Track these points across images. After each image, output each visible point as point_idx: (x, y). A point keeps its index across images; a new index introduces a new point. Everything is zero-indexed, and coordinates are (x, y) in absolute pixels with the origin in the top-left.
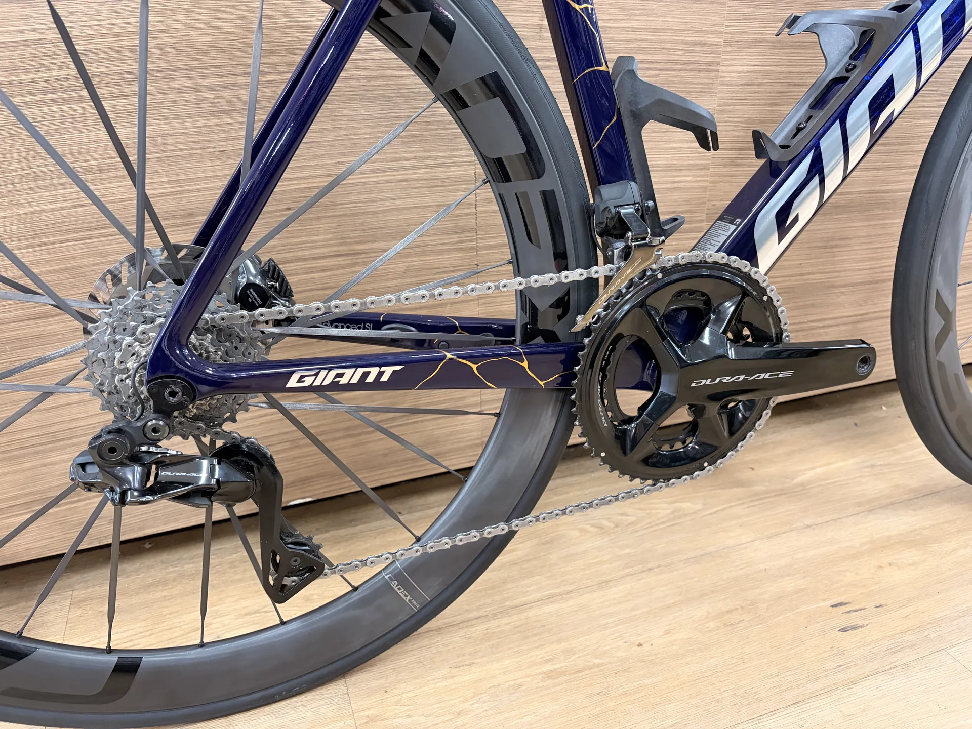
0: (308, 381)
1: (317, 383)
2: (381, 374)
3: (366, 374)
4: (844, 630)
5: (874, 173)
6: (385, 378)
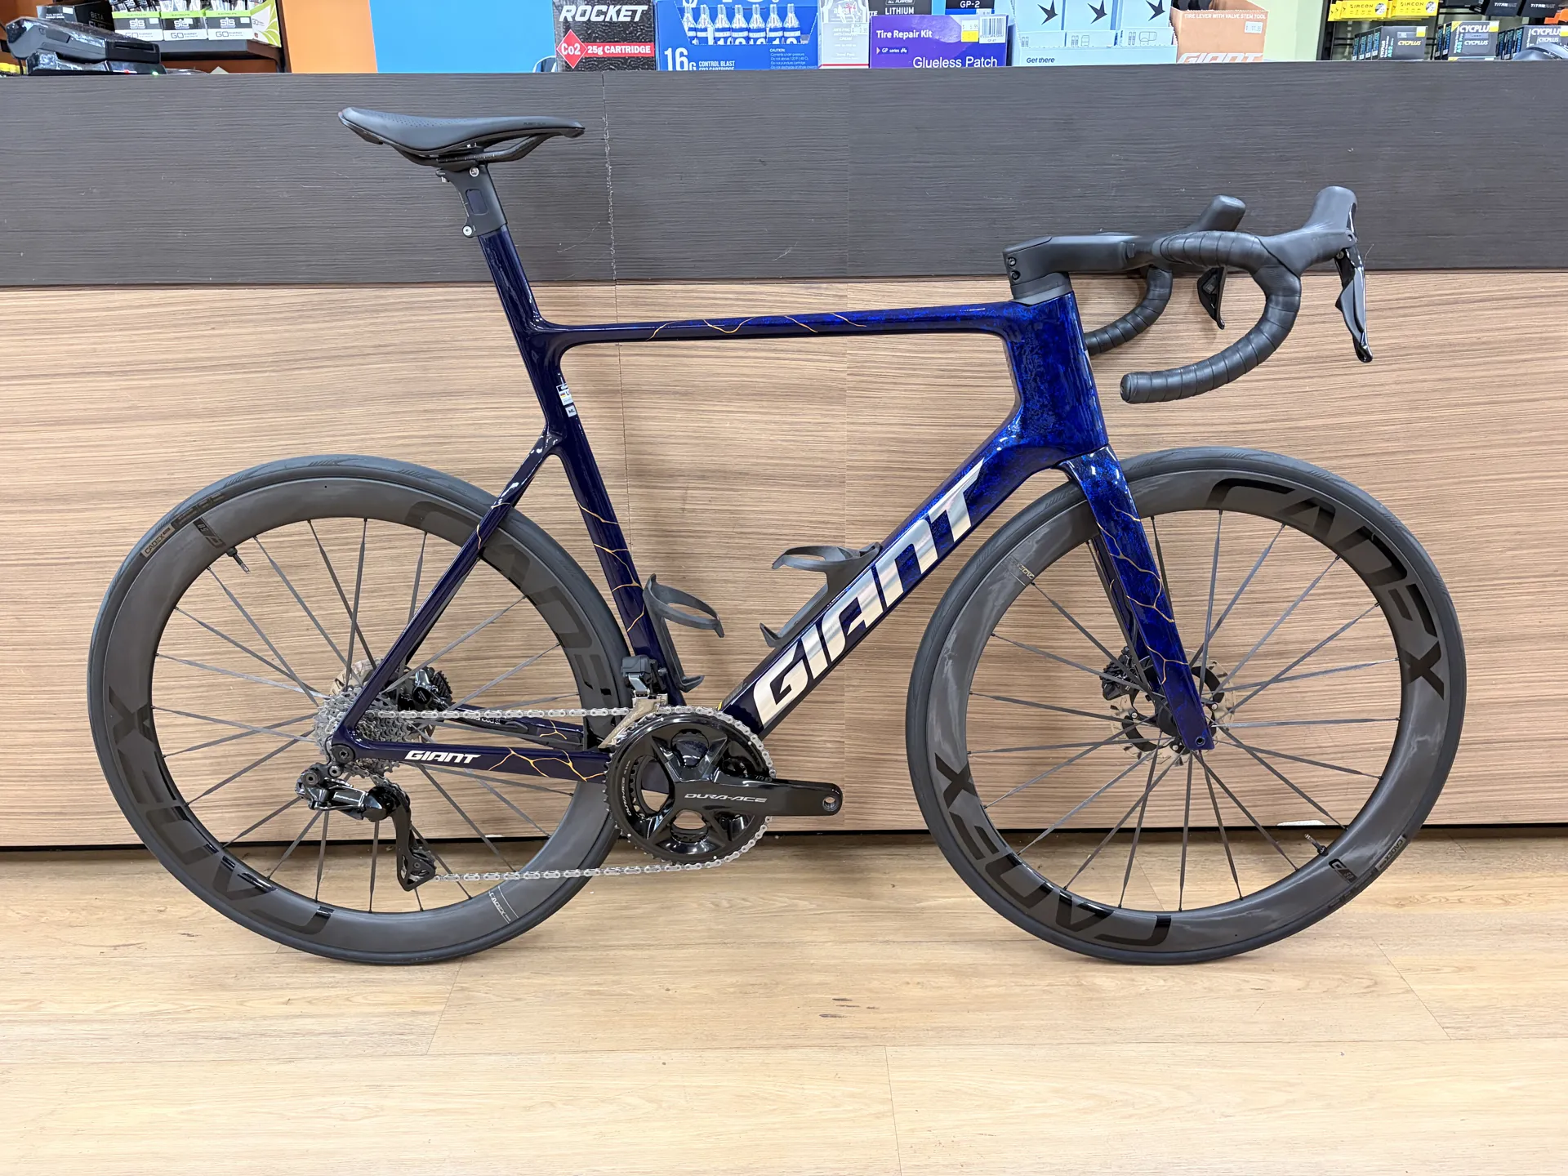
0: (418, 757)
1: (424, 759)
2: (465, 758)
3: (455, 758)
4: (823, 1016)
5: (1026, 629)
6: (467, 761)
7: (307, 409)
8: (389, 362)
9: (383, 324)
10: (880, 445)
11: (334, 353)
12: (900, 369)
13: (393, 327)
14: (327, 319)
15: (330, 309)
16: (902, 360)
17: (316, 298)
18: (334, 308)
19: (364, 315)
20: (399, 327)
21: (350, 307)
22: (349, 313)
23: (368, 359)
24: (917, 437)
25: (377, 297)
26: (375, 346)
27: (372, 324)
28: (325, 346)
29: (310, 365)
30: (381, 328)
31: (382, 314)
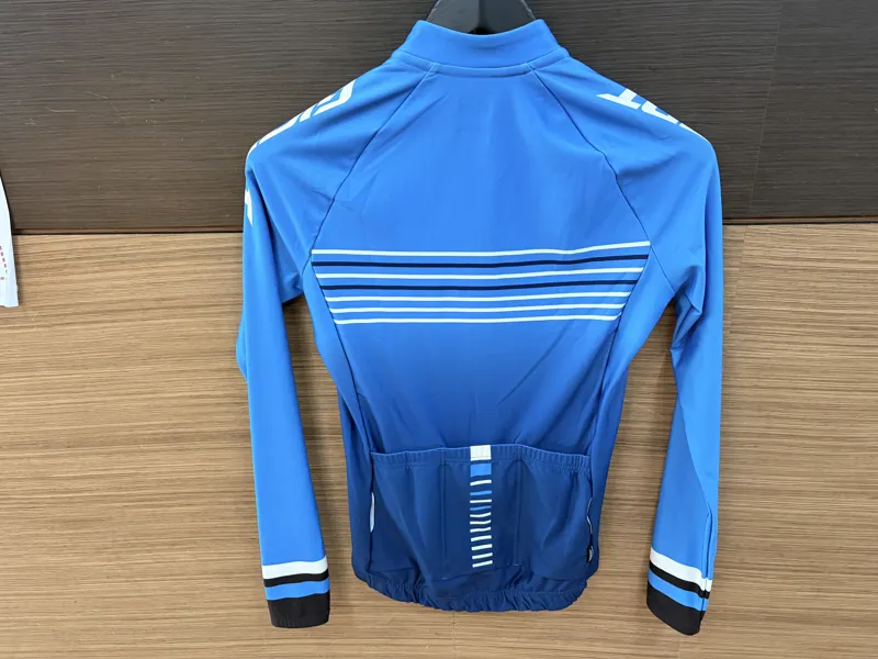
7: (86, 368)
8: (174, 316)
9: (164, 274)
10: (759, 410)
11: (109, 307)
12: (799, 326)
13: (176, 278)
14: (96, 269)
15: (100, 258)
16: (803, 317)
17: (81, 245)
18: (104, 257)
19: (141, 265)
20: (183, 278)
21: (122, 255)
22: (123, 262)
23: (150, 314)
24: (806, 402)
25: (155, 243)
26: (157, 300)
27: (153, 275)
28: (97, 300)
29: (82, 320)
30: (163, 279)
31: (163, 264)
